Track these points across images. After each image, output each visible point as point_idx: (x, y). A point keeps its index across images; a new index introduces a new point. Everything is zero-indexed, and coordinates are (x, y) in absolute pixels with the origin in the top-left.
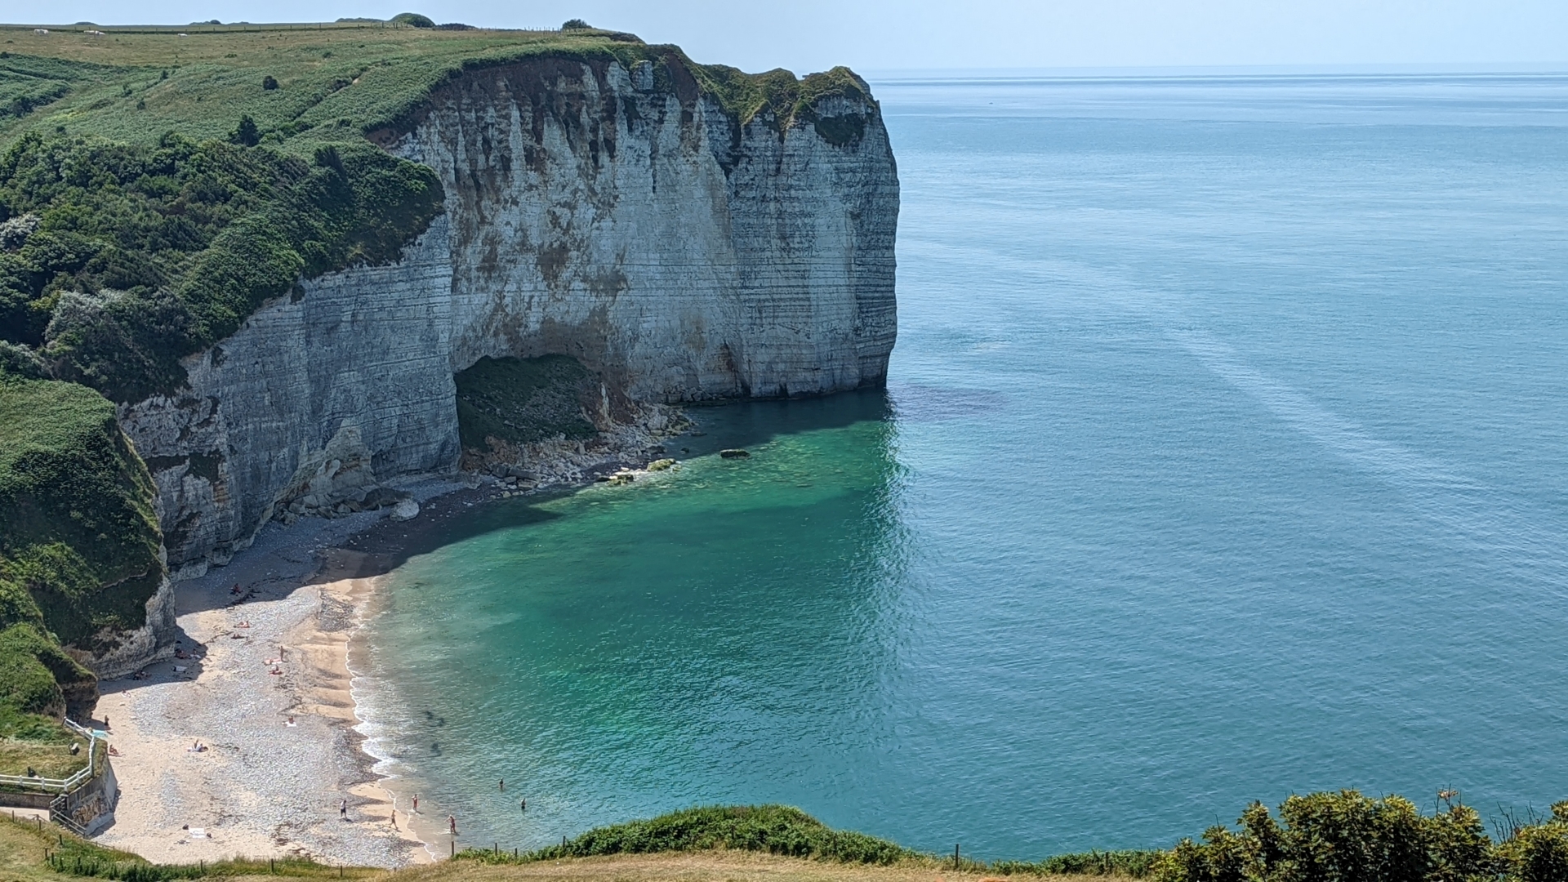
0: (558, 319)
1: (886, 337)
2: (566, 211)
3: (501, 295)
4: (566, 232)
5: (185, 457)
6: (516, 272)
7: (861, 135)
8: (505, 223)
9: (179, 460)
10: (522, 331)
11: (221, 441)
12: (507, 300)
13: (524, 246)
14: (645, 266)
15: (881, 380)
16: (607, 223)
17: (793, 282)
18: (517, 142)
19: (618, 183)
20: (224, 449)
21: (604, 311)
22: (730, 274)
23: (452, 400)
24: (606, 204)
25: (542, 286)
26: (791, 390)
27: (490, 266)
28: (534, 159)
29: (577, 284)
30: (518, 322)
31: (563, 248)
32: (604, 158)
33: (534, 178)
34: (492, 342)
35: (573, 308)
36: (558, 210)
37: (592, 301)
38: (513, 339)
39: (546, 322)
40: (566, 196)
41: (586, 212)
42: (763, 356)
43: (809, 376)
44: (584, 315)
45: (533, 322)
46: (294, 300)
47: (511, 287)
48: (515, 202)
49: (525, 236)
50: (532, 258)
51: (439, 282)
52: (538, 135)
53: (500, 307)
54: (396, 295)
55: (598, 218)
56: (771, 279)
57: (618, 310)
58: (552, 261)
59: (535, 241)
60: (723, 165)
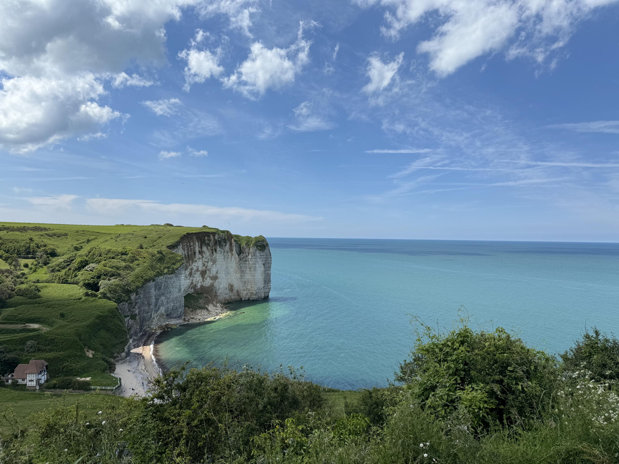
0: (204, 285)
1: (269, 288)
2: (206, 263)
3: (192, 280)
4: (206, 267)
5: (129, 316)
6: (196, 276)
7: (265, 249)
8: (194, 266)
9: (128, 316)
10: (196, 288)
11: (137, 312)
12: (194, 281)
13: (197, 270)
14: (221, 275)
15: (268, 297)
16: (214, 266)
17: (252, 277)
18: (197, 249)
19: (217, 257)
20: (137, 313)
21: (213, 283)
22: (238, 276)
23: (183, 302)
24: (214, 262)
25: (201, 278)
26: (251, 299)
27: (191, 274)
28: (201, 252)
29: (208, 278)
30: (196, 286)
31: (206, 270)
32: (214, 253)
33: (200, 256)
34: (190, 290)
35: (207, 283)
36: (205, 263)
37: (211, 281)
38: (195, 290)
39: (202, 286)
40: (207, 260)
41: (210, 263)
42: (245, 292)
43: (254, 296)
44: (209, 284)
45: (199, 286)
46: (153, 282)
47: (195, 279)
48: (196, 261)
49: (198, 268)
50: (199, 273)
51: (182, 278)
52: (201, 248)
53: (192, 283)
54: (173, 280)
55: (213, 264)
56: (248, 276)
57: (216, 284)
58: (203, 273)
59: (200, 269)
60: (238, 254)
